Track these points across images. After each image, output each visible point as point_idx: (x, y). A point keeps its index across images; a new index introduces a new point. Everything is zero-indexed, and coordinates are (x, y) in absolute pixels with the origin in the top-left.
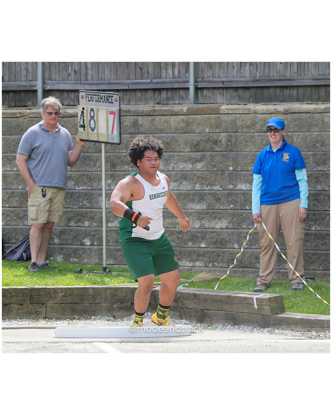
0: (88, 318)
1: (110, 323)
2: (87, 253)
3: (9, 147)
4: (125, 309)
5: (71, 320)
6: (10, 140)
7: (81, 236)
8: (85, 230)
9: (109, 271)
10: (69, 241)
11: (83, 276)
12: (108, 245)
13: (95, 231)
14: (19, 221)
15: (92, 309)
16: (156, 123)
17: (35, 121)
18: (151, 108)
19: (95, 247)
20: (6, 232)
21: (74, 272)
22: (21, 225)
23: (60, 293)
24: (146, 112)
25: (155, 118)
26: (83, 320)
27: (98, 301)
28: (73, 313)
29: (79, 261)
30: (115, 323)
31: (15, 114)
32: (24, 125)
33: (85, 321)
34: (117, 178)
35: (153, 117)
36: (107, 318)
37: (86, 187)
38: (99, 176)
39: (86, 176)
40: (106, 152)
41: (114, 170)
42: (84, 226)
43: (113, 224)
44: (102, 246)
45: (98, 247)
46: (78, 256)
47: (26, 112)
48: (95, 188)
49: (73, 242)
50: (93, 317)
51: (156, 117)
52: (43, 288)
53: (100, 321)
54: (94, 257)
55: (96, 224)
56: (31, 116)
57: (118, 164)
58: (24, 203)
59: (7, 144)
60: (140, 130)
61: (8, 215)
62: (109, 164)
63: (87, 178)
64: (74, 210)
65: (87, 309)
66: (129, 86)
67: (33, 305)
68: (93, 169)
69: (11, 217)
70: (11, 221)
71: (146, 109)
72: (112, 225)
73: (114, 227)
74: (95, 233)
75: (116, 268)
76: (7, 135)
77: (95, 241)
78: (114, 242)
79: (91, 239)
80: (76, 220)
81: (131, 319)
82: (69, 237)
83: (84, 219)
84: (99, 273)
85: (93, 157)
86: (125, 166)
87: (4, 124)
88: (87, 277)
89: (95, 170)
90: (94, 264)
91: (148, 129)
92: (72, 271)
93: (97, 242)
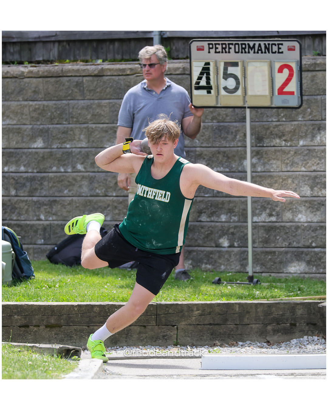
0: (233, 345)
1: (263, 350)
2: (224, 257)
3: (116, 115)
4: (282, 332)
5: (211, 347)
6: (118, 106)
7: (216, 235)
8: (222, 227)
9: (257, 281)
10: (200, 242)
11: (224, 288)
12: (254, 246)
13: (235, 227)
15: (239, 332)
16: (318, 81)
18: (311, 60)
19: (236, 250)
21: (210, 282)
23: (196, 311)
24: (304, 66)
25: (317, 75)
26: (227, 347)
27: (246, 321)
28: (214, 338)
29: (214, 268)
30: (271, 350)
31: (124, 70)
33: (230, 349)
34: (265, 156)
35: (314, 73)
36: (259, 344)
37: (222, 168)
38: (240, 153)
39: (222, 153)
40: (251, 122)
41: (261, 145)
42: (220, 220)
43: (260, 218)
44: (247, 247)
45: (239, 249)
46: (212, 262)
49: (205, 243)
50: (241, 343)
51: (318, 73)
52: (173, 304)
53: (250, 348)
54: (234, 262)
55: (236, 219)
57: (265, 137)
59: (113, 112)
61: (116, 207)
62: (254, 137)
63: (224, 156)
64: (207, 199)
65: (232, 333)
66: (280, 32)
67: (160, 326)
68: (232, 144)
69: (120, 210)
71: (305, 63)
72: (258, 219)
73: (262, 222)
74: (235, 230)
75: (264, 277)
76: (114, 99)
77: (235, 241)
78: (261, 242)
79: (229, 238)
80: (209, 213)
81: (291, 345)
82: (199, 237)
83: (221, 212)
84: (244, 284)
85: (232, 127)
86: (276, 139)
87: (109, 84)
88: (229, 289)
89: (234, 145)
90: (235, 272)
91: (307, 89)
92: (207, 281)
93: (238, 243)
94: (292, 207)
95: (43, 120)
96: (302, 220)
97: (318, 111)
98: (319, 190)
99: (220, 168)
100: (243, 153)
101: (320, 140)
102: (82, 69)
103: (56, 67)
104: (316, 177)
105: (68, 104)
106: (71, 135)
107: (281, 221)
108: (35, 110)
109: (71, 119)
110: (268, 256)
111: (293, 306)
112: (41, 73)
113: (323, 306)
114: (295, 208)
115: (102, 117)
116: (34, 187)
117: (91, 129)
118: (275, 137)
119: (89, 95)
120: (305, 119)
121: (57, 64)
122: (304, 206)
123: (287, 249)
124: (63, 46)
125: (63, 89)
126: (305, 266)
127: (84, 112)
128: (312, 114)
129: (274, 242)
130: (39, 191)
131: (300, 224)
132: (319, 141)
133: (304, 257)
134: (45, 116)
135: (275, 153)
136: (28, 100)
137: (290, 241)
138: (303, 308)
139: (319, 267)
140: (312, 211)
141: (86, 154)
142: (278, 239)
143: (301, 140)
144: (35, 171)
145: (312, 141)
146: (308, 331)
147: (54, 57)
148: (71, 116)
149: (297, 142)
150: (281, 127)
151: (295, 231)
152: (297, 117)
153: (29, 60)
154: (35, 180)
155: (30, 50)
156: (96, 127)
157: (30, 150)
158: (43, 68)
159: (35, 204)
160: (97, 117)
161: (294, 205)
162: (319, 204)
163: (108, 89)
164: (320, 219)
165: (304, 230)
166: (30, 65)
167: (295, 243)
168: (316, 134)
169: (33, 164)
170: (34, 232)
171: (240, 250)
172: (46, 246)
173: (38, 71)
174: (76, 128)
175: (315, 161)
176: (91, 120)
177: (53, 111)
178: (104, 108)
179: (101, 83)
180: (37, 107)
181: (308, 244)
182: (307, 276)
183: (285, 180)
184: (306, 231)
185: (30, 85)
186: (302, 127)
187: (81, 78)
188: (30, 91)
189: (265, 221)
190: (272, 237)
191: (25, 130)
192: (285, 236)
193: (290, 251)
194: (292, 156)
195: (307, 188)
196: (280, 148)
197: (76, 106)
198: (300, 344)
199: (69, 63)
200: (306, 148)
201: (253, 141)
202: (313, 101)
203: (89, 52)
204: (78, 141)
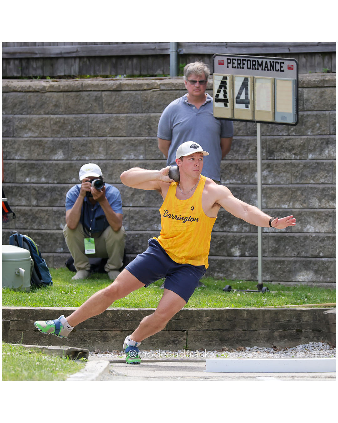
0: (241, 350)
1: (270, 355)
2: (236, 265)
3: (134, 129)
4: (288, 337)
5: (220, 351)
6: (135, 120)
7: (228, 245)
8: (234, 236)
9: (267, 289)
11: (233, 295)
12: (264, 255)
13: (247, 237)
14: (146, 224)
15: (247, 338)
16: (326, 97)
17: (168, 94)
18: (320, 77)
19: (247, 259)
20: (130, 239)
21: (221, 290)
22: (149, 230)
23: (206, 317)
24: (313, 83)
25: (325, 91)
26: (235, 352)
27: (254, 327)
28: (222, 343)
29: (226, 277)
30: (277, 356)
31: (141, 85)
32: (154, 99)
33: (238, 353)
34: (275, 169)
35: (323, 89)
36: (266, 350)
37: (234, 180)
38: (251, 166)
39: (234, 166)
40: (262, 135)
41: (272, 158)
42: (232, 230)
44: (257, 256)
45: (250, 258)
46: (224, 271)
47: (155, 83)
48: (246, 181)
49: (217, 252)
50: (248, 348)
51: (326, 89)
53: (257, 354)
54: (245, 271)
55: (247, 229)
56: (162, 88)
57: (276, 150)
58: (153, 202)
59: (130, 125)
60: (305, 106)
61: (132, 217)
62: (265, 150)
63: (236, 169)
65: (240, 338)
66: (291, 48)
67: (170, 331)
69: (136, 220)
70: (135, 224)
71: (314, 79)
73: (272, 232)
74: (247, 240)
75: (274, 285)
76: (131, 113)
77: (246, 250)
78: (271, 251)
79: (241, 248)
80: (222, 223)
81: (297, 351)
82: (212, 246)
83: (232, 222)
84: (253, 292)
85: (244, 141)
86: (286, 153)
87: (127, 99)
88: (238, 296)
89: (246, 158)
90: (246, 281)
91: (316, 105)
92: (218, 288)
93: (249, 252)
94: (300, 218)
95: (64, 133)
96: (310, 231)
97: (327, 126)
98: (326, 202)
99: (232, 180)
100: (254, 165)
101: (328, 153)
102: (101, 84)
103: (77, 82)
104: (324, 190)
105: (88, 118)
106: (90, 147)
107: (290, 232)
108: (56, 123)
109: (90, 132)
110: (278, 266)
111: (299, 312)
112: (61, 87)
113: (328, 313)
114: (304, 219)
115: (120, 131)
116: (55, 197)
117: (109, 142)
118: (286, 151)
119: (108, 110)
120: (314, 134)
121: (77, 79)
122: (313, 217)
123: (296, 259)
124: (84, 62)
125: (82, 103)
126: (313, 275)
127: (103, 125)
128: (321, 129)
129: (284, 252)
130: (59, 201)
131: (308, 235)
132: (327, 155)
133: (312, 266)
134: (65, 129)
135: (285, 166)
136: (49, 113)
137: (299, 251)
138: (308, 315)
139: (326, 276)
140: (320, 222)
141: (104, 166)
142: (287, 249)
143: (310, 154)
144: (56, 182)
145: (320, 154)
146: (313, 337)
147: (75, 72)
148: (90, 129)
149: (306, 155)
150: (291, 141)
151: (303, 241)
152: (307, 132)
153: (51, 75)
154: (55, 191)
155: (52, 65)
156: (114, 140)
157: (51, 162)
158: (65, 82)
159: (55, 214)
160: (115, 130)
161: (303, 216)
162: (327, 215)
163: (126, 103)
164: (327, 230)
165: (312, 240)
166: (52, 80)
167: (303, 253)
168: (325, 148)
169: (54, 175)
170: (53, 241)
171: (251, 260)
172: (65, 254)
173: (59, 86)
174: (95, 140)
175: (323, 174)
176: (109, 133)
177: (73, 124)
178: (121, 122)
179: (119, 98)
180: (58, 120)
181: (315, 253)
182: (314, 284)
183: (294, 192)
184: (314, 241)
185: (51, 99)
186: (311, 141)
187: (99, 92)
188: (51, 105)
189: (275, 231)
190: (281, 247)
191: (46, 143)
192: (294, 246)
193: (299, 261)
194: (301, 169)
195: (315, 200)
196: (289, 161)
197: (95, 120)
198: (306, 349)
199: (89, 78)
200: (314, 161)
201: (264, 154)
202: (322, 116)
203: (109, 68)
204: (97, 153)
